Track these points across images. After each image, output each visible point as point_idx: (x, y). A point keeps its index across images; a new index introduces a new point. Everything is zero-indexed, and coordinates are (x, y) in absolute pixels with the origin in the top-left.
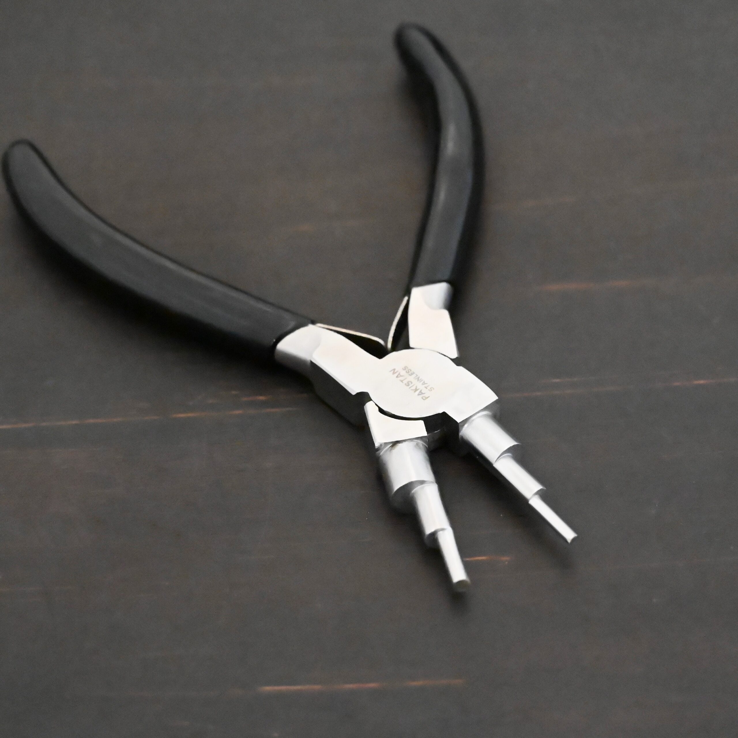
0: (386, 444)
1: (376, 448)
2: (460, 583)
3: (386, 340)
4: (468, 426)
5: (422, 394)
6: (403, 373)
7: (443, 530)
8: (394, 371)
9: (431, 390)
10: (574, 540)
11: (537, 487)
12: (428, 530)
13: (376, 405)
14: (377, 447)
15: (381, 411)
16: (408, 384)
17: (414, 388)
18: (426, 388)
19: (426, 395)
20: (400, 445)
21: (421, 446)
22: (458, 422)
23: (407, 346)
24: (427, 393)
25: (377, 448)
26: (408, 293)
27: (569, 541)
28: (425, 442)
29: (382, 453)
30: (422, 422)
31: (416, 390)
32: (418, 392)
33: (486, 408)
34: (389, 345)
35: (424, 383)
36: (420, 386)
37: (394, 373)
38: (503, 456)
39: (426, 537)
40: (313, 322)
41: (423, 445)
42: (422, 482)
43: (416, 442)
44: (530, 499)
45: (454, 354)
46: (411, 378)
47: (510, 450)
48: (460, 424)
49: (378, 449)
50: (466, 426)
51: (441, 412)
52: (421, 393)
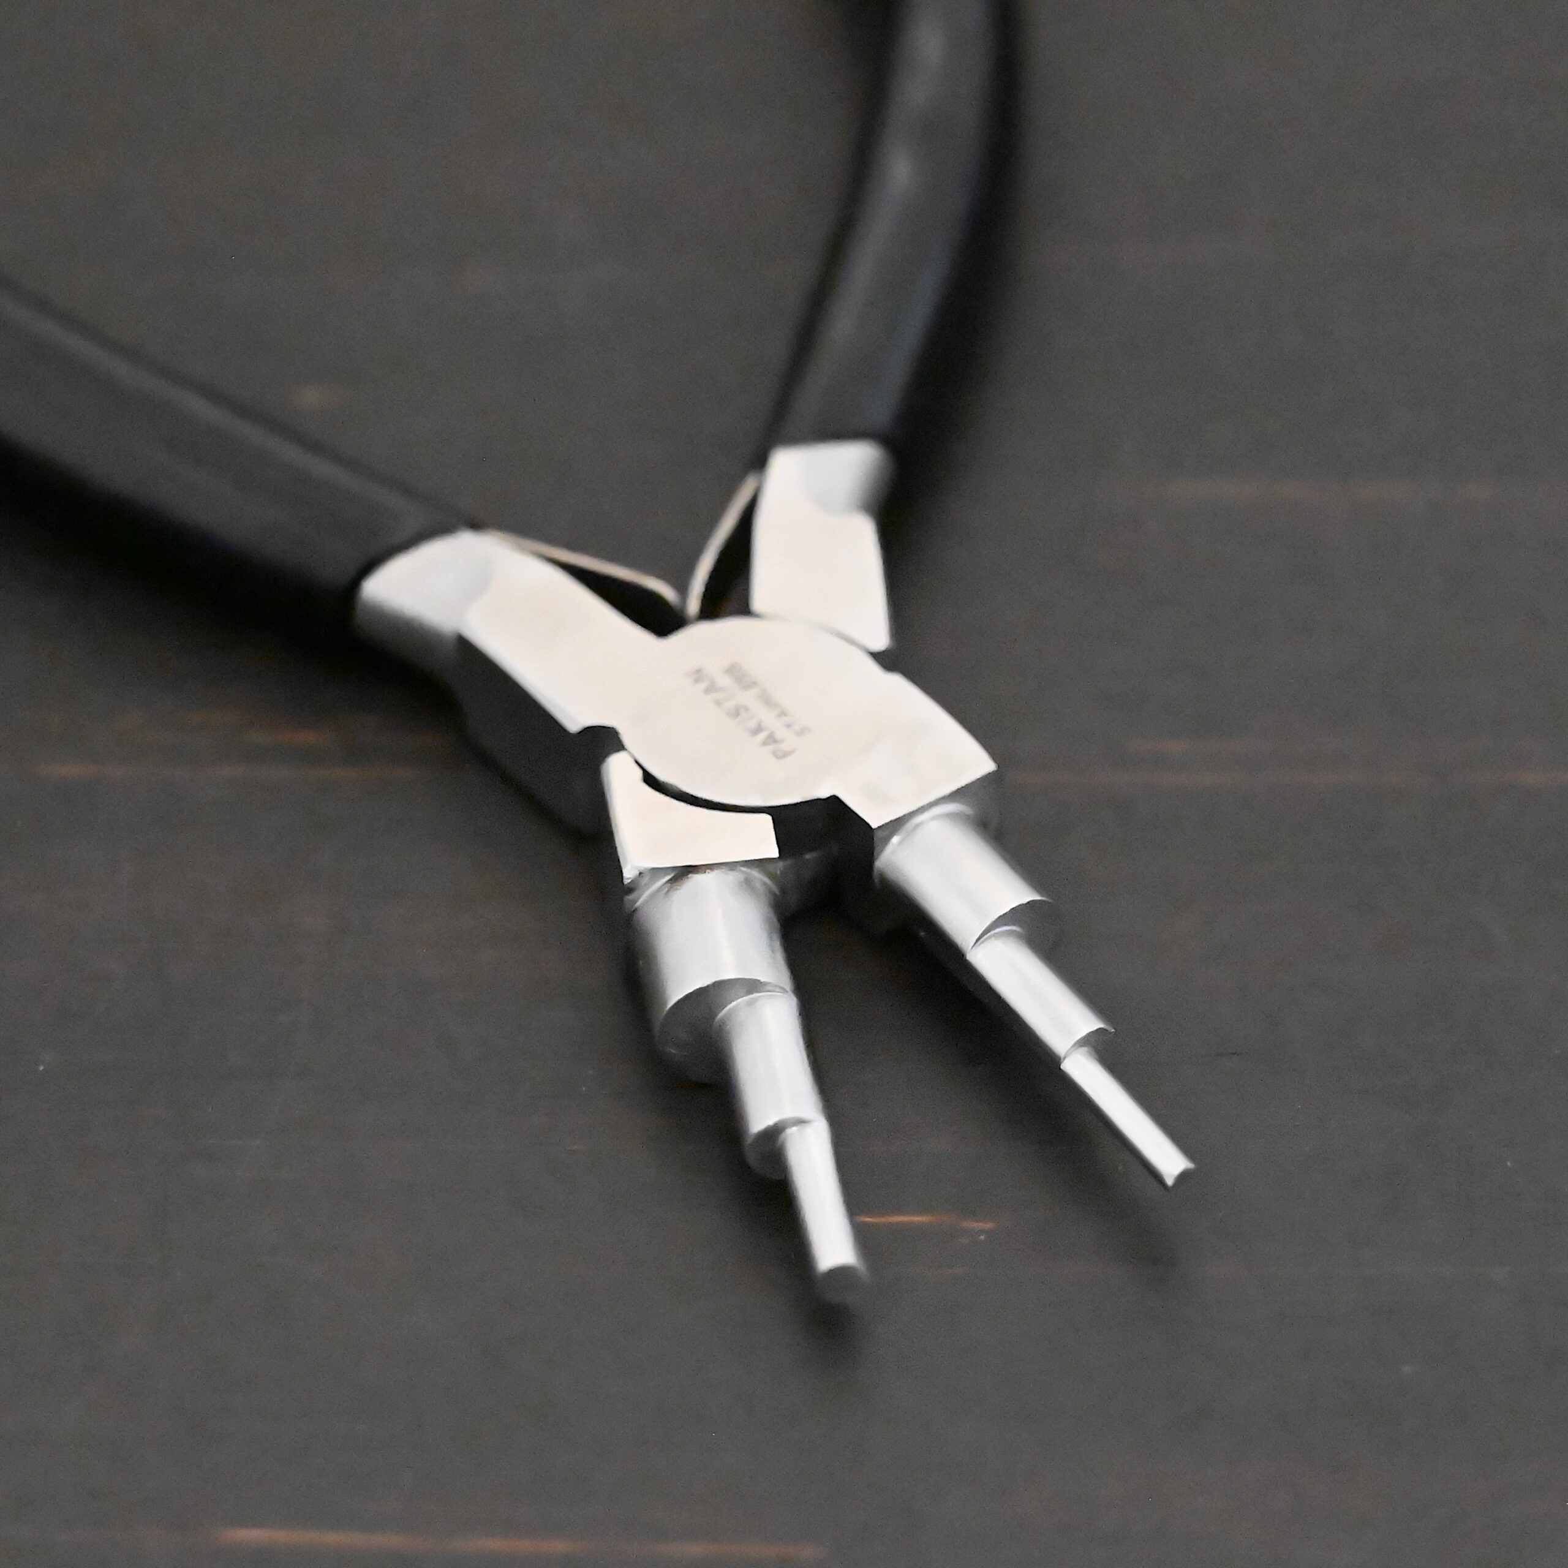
0: (656, 872)
1: (626, 881)
2: (840, 1273)
3: (683, 588)
4: (900, 843)
5: (775, 741)
6: (724, 681)
7: (800, 1122)
8: (698, 675)
9: (802, 732)
10: (1183, 1177)
11: (1087, 1022)
12: (758, 1120)
13: (637, 762)
14: (628, 879)
15: (650, 780)
16: (736, 713)
17: (752, 724)
18: (788, 726)
19: (785, 747)
20: (696, 879)
21: (758, 885)
22: (874, 825)
23: (744, 609)
24: (789, 739)
25: (629, 883)
26: (759, 462)
27: (1170, 1182)
28: (771, 876)
29: (641, 898)
30: (767, 819)
31: (758, 730)
32: (762, 736)
33: (958, 795)
34: (693, 605)
35: (783, 713)
36: (769, 718)
37: (697, 681)
38: (997, 930)
39: (749, 1140)
40: (476, 525)
41: (765, 884)
42: (753, 986)
43: (743, 872)
44: (1065, 1058)
45: (880, 638)
46: (747, 698)
47: (1016, 916)
48: (878, 836)
49: (630, 889)
50: (895, 840)
51: (824, 794)
52: (771, 740)
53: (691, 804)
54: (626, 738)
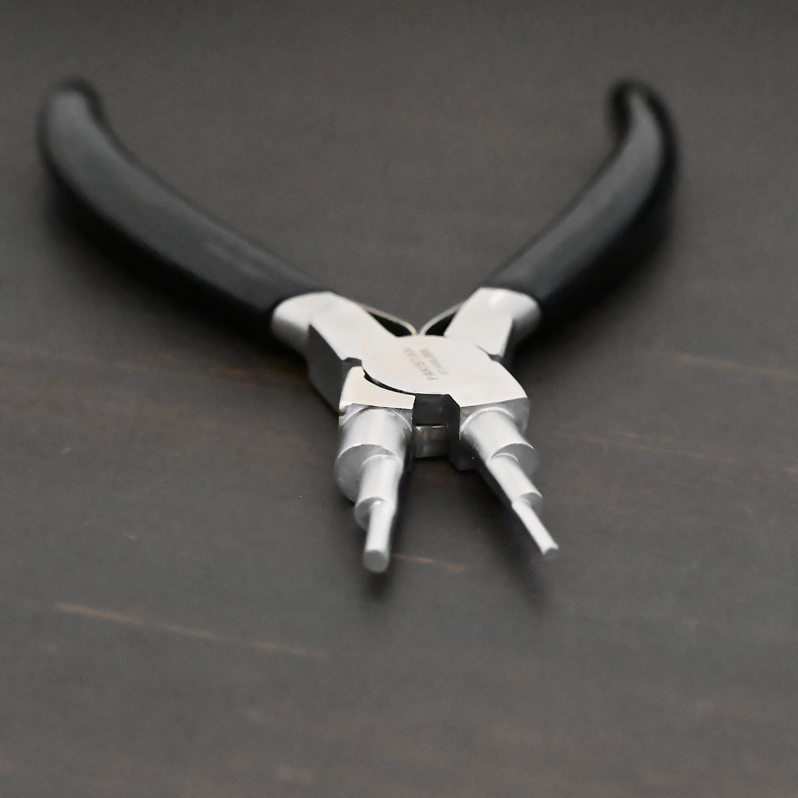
2: (375, 553)
3: (418, 326)
4: (473, 419)
6: (418, 353)
7: (382, 500)
8: (408, 350)
9: (444, 373)
10: (550, 551)
13: (364, 371)
14: (342, 407)
15: (367, 377)
16: (418, 364)
17: (424, 368)
18: (439, 371)
20: (371, 411)
22: (461, 406)
23: (441, 335)
24: (437, 375)
25: (342, 410)
27: (544, 552)
28: (408, 419)
29: (347, 418)
30: (412, 398)
31: (425, 370)
32: (426, 372)
33: (505, 404)
35: (439, 367)
37: (406, 352)
41: (404, 422)
42: (381, 451)
43: (395, 413)
44: (514, 502)
45: (497, 352)
46: (426, 360)
47: (513, 447)
48: (461, 410)
50: (471, 417)
52: (430, 373)
53: (381, 387)
54: (364, 364)
